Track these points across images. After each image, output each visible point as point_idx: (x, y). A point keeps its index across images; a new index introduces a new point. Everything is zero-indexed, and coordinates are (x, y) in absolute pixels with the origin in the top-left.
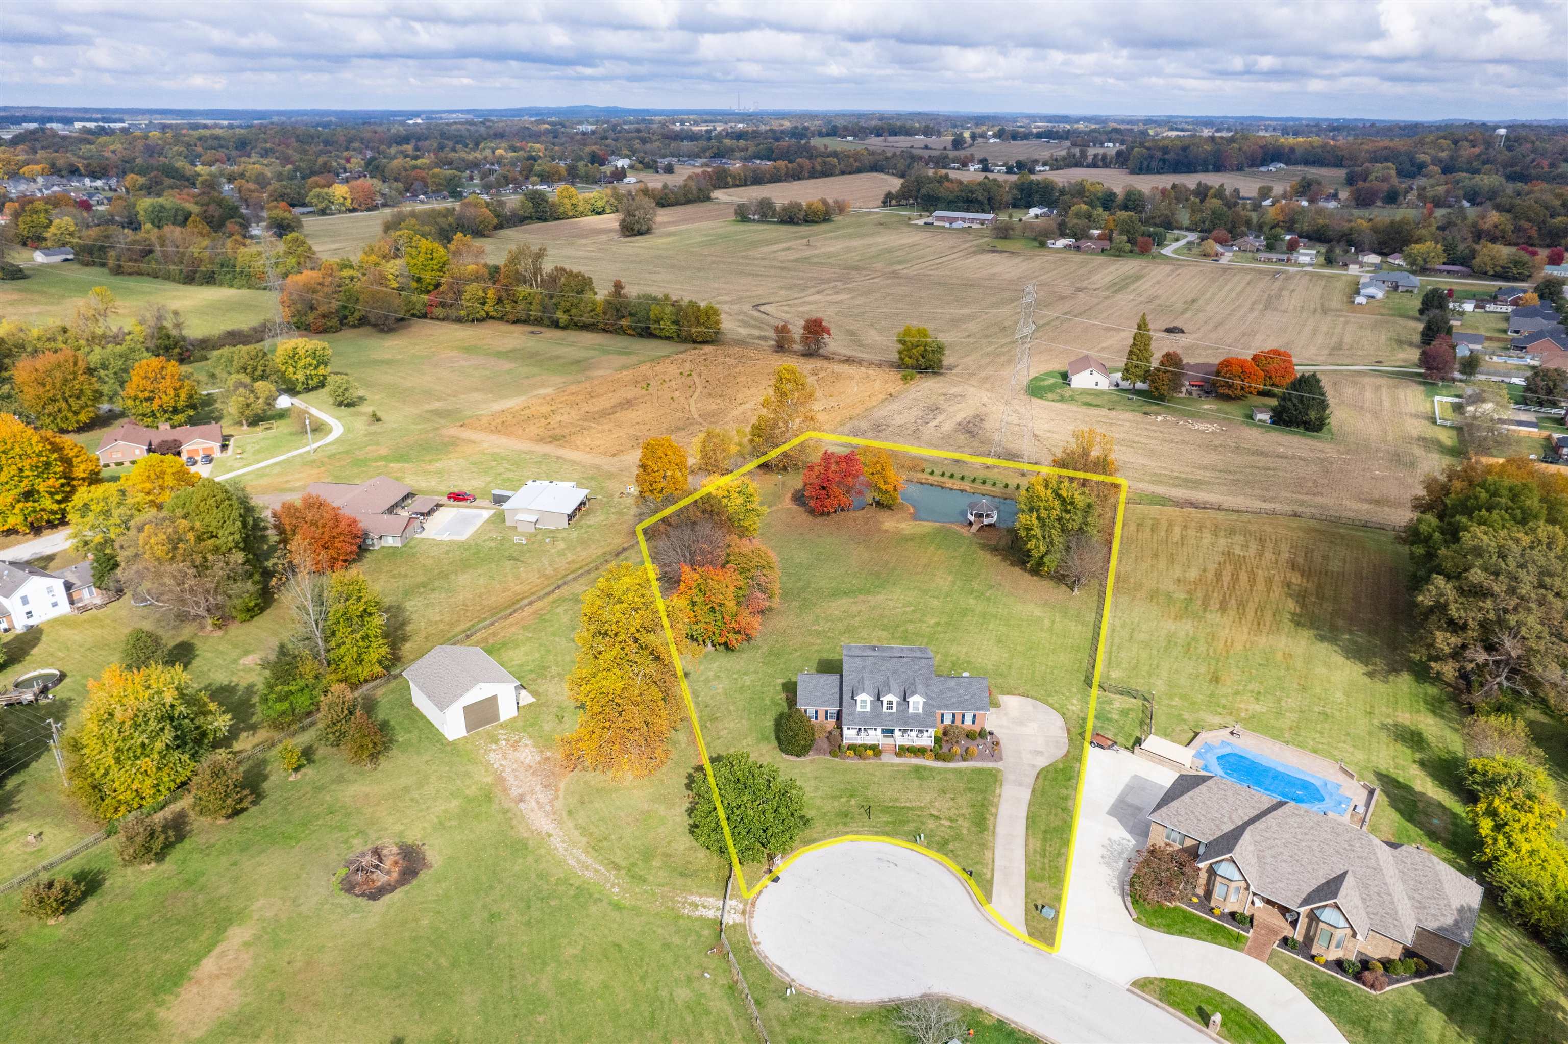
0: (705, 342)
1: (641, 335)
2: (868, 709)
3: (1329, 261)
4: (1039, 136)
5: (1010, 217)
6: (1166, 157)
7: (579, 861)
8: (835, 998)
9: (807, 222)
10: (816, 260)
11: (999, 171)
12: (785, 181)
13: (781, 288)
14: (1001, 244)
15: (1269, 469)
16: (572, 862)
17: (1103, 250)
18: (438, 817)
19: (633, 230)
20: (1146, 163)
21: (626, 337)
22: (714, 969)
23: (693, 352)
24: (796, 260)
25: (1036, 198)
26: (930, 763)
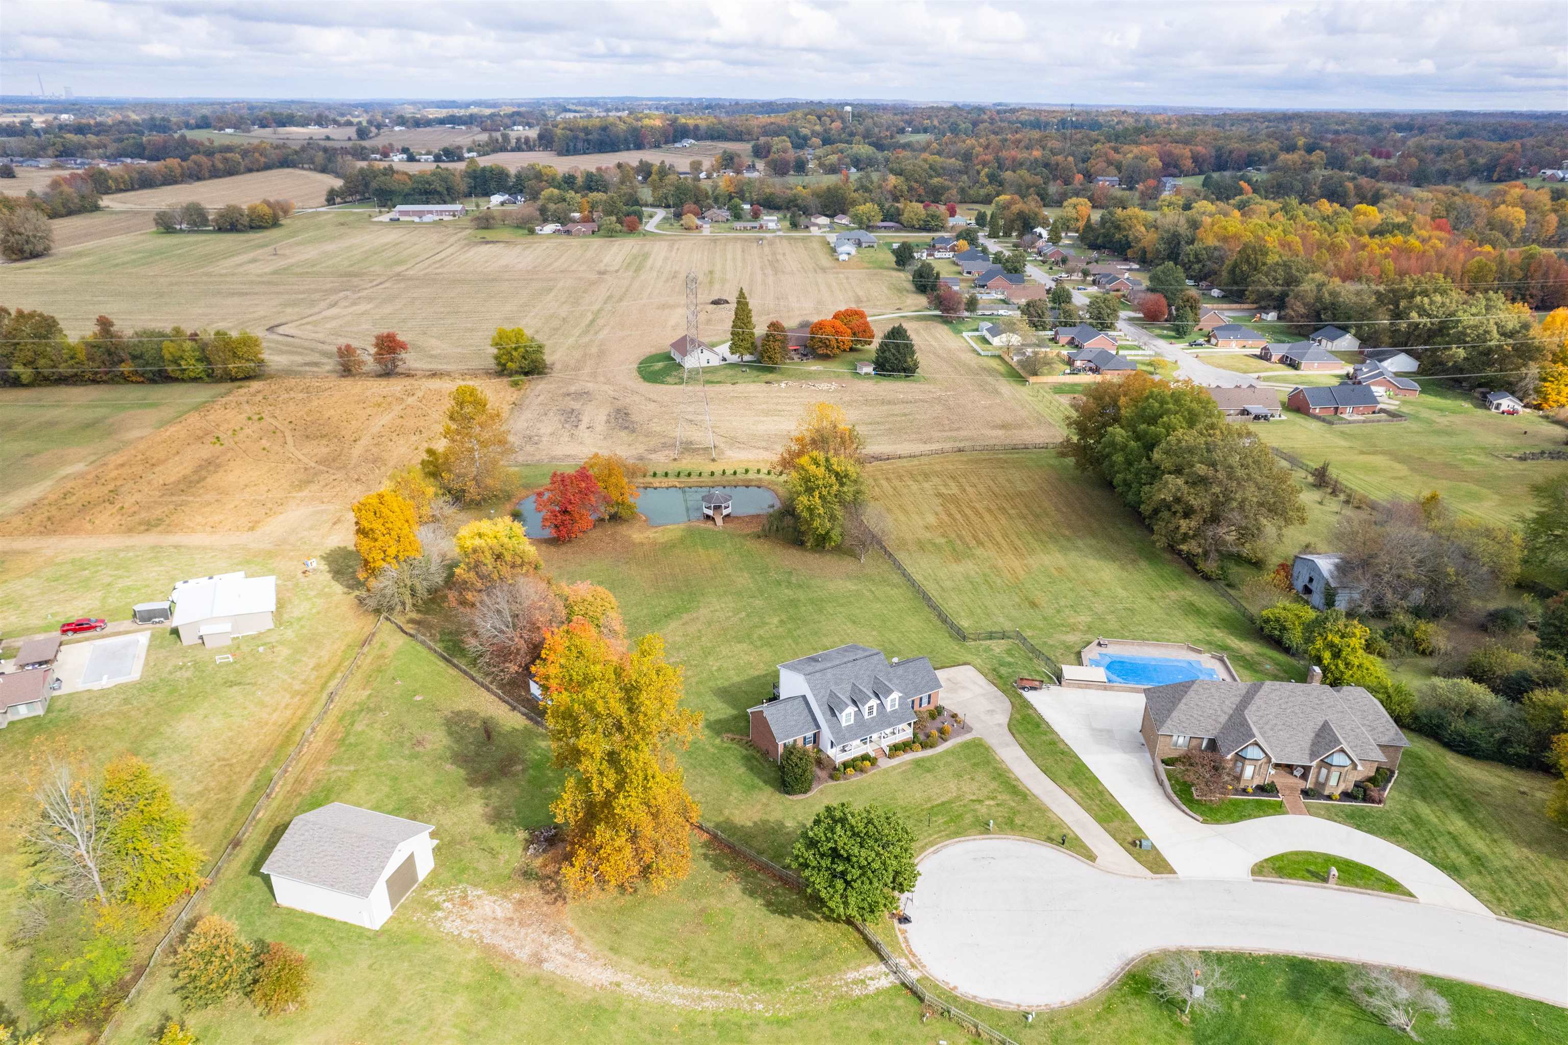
0: (248, 378)
1: (153, 381)
2: (852, 722)
3: (795, 226)
4: (442, 122)
5: (478, 206)
6: (590, 137)
7: (682, 996)
8: (1068, 1003)
9: (252, 228)
10: (299, 270)
11: (426, 161)
12: (182, 182)
13: (285, 305)
14: (489, 235)
15: (905, 415)
16: (676, 1001)
17: (593, 232)
18: (455, 1026)
19: (22, 251)
20: (572, 144)
21: (133, 386)
22: (943, 1034)
23: (242, 391)
24: (275, 273)
25: (493, 185)
26: (920, 754)
